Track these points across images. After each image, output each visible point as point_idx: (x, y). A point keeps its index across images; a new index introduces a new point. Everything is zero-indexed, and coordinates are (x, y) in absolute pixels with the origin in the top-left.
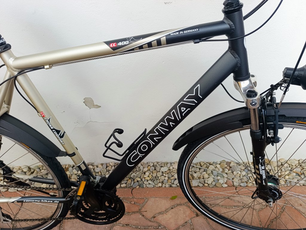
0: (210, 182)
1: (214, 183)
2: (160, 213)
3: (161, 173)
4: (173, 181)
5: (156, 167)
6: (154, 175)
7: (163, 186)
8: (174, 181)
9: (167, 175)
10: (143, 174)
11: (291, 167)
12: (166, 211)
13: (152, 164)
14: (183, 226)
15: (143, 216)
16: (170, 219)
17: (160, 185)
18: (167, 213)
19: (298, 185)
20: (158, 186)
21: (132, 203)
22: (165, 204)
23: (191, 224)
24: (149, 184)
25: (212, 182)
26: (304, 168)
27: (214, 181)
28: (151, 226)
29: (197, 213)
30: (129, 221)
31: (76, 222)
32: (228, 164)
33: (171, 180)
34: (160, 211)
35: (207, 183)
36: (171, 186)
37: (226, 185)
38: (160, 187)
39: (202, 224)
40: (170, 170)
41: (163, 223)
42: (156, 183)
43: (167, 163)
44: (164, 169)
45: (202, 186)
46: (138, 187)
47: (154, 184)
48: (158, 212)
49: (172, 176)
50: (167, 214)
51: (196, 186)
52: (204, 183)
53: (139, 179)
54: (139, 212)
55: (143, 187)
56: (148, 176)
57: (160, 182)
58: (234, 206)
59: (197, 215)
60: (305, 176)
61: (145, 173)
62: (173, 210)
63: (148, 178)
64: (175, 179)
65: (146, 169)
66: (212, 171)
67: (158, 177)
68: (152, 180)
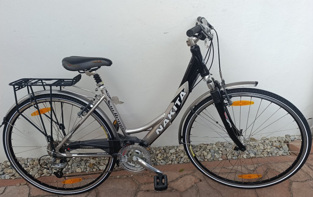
1: (212, 159)
3: (170, 154)
4: (180, 159)
5: (166, 150)
6: (165, 156)
7: (172, 163)
9: (175, 155)
10: (156, 156)
11: (272, 143)
12: (177, 179)
13: (162, 148)
14: (190, 188)
16: (180, 184)
17: (170, 162)
18: (178, 181)
20: (168, 164)
21: (150, 176)
22: (175, 175)
23: (197, 187)
24: (161, 162)
25: (210, 157)
27: (212, 157)
30: (149, 188)
31: (108, 192)
32: (222, 144)
35: (207, 159)
36: (178, 163)
37: (221, 159)
38: (170, 164)
39: (205, 186)
40: (177, 151)
41: (175, 187)
42: (167, 162)
43: (174, 147)
44: (172, 151)
45: (203, 161)
47: (165, 162)
48: (170, 181)
49: (179, 155)
52: (204, 159)
53: (154, 160)
55: (157, 165)
56: (160, 157)
57: (169, 161)
58: (229, 173)
59: (201, 181)
60: (283, 149)
61: (157, 155)
62: (182, 179)
63: (161, 159)
64: (182, 157)
65: (158, 152)
66: (210, 150)
67: (168, 157)
68: (163, 160)
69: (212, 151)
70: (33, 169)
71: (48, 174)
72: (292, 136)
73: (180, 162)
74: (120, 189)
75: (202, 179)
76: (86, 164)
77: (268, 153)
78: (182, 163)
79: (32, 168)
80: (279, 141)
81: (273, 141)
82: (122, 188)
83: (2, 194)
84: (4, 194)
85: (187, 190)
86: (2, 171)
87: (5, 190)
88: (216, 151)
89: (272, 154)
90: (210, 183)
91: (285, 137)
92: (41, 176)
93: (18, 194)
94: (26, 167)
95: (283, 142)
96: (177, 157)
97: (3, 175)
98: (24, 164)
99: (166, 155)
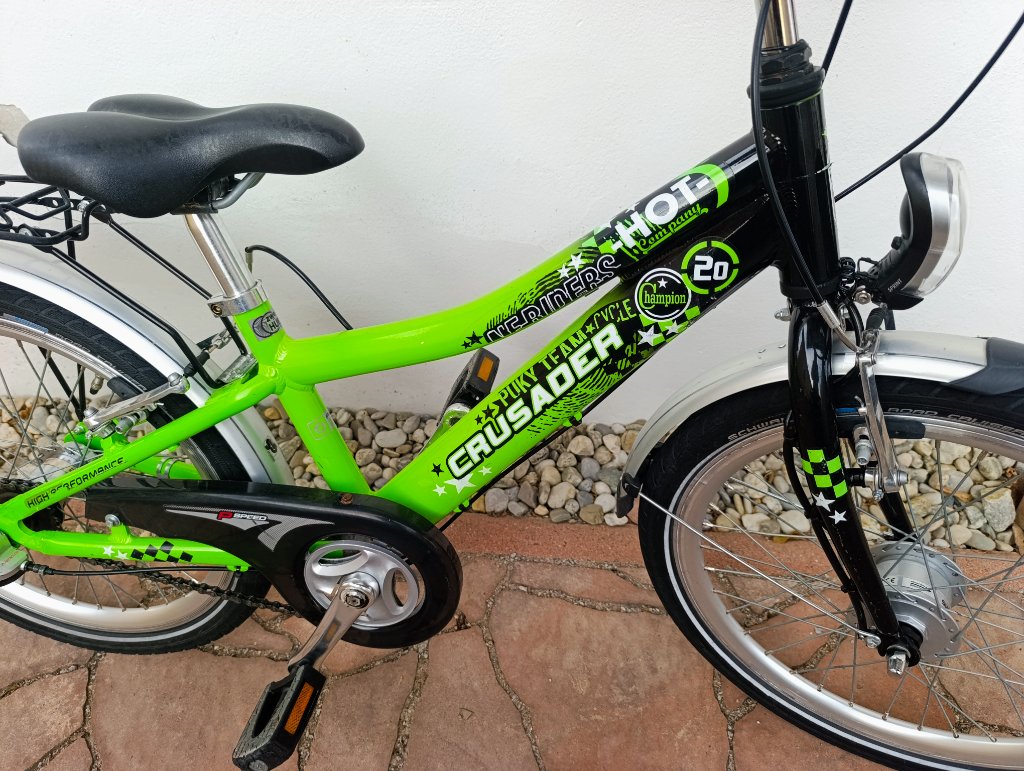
0: (556, 501)
1: (572, 508)
5: (360, 431)
11: (930, 469)
14: (386, 659)
23: (426, 656)
25: (567, 501)
26: (987, 476)
27: (575, 499)
28: (263, 650)
29: (465, 617)
35: (546, 505)
39: (469, 661)
45: (524, 514)
51: (498, 510)
52: (533, 505)
58: (629, 605)
60: (983, 511)
66: (579, 458)
95: (995, 474)
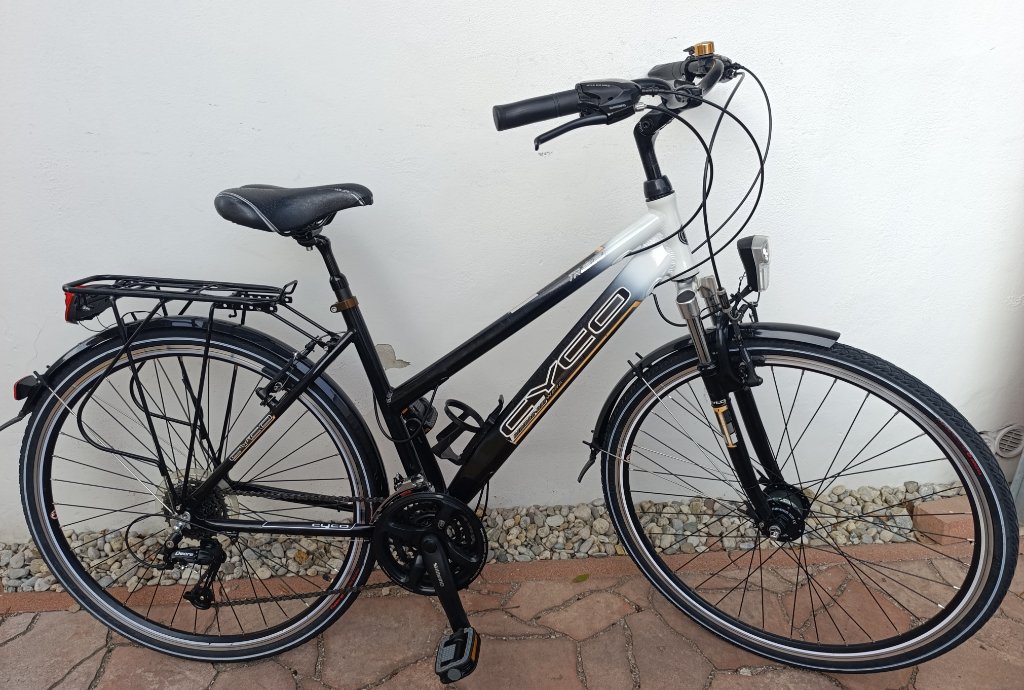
0: (665, 544)
1: (676, 546)
2: (551, 609)
3: (547, 529)
4: (576, 545)
5: (535, 518)
6: (532, 534)
7: (554, 558)
8: (580, 546)
9: (562, 534)
10: (504, 534)
12: (566, 604)
13: (524, 512)
14: (604, 631)
15: (512, 616)
16: (575, 619)
17: (547, 554)
18: (568, 609)
19: (878, 541)
20: (541, 557)
21: (482, 592)
22: (560, 591)
23: (626, 626)
24: (520, 554)
25: (672, 543)
26: (892, 505)
27: (676, 541)
28: (533, 635)
29: (639, 606)
32: (710, 502)
33: (573, 543)
34: (550, 605)
35: (660, 547)
36: (573, 556)
37: (705, 549)
38: (546, 559)
39: (651, 625)
40: (568, 522)
41: (559, 627)
42: (537, 553)
43: (560, 509)
44: (556, 521)
46: (494, 561)
47: (531, 553)
48: (545, 607)
49: (576, 535)
50: (567, 611)
53: (497, 545)
54: (503, 609)
55: (507, 561)
56: (517, 538)
57: (545, 550)
59: (639, 609)
60: (896, 523)
61: (508, 532)
62: (582, 602)
63: (518, 542)
64: (583, 541)
65: (510, 522)
67: (541, 538)
68: (526, 546)
69: (677, 523)
70: (120, 562)
71: (169, 578)
72: (925, 486)
73: (578, 555)
74: (389, 628)
75: (643, 604)
76: (285, 552)
77: (850, 533)
78: (584, 558)
79: (117, 561)
80: (886, 501)
81: (867, 499)
82: (396, 625)
83: (24, 633)
84: (29, 634)
85: (595, 636)
86: (24, 566)
87: (32, 622)
88: (691, 524)
89: (860, 537)
90: (667, 618)
91: (903, 489)
92: (144, 585)
93: (76, 634)
94: (100, 557)
95: (896, 503)
96: (567, 539)
97: (27, 578)
98: (95, 546)
99: (534, 532)
